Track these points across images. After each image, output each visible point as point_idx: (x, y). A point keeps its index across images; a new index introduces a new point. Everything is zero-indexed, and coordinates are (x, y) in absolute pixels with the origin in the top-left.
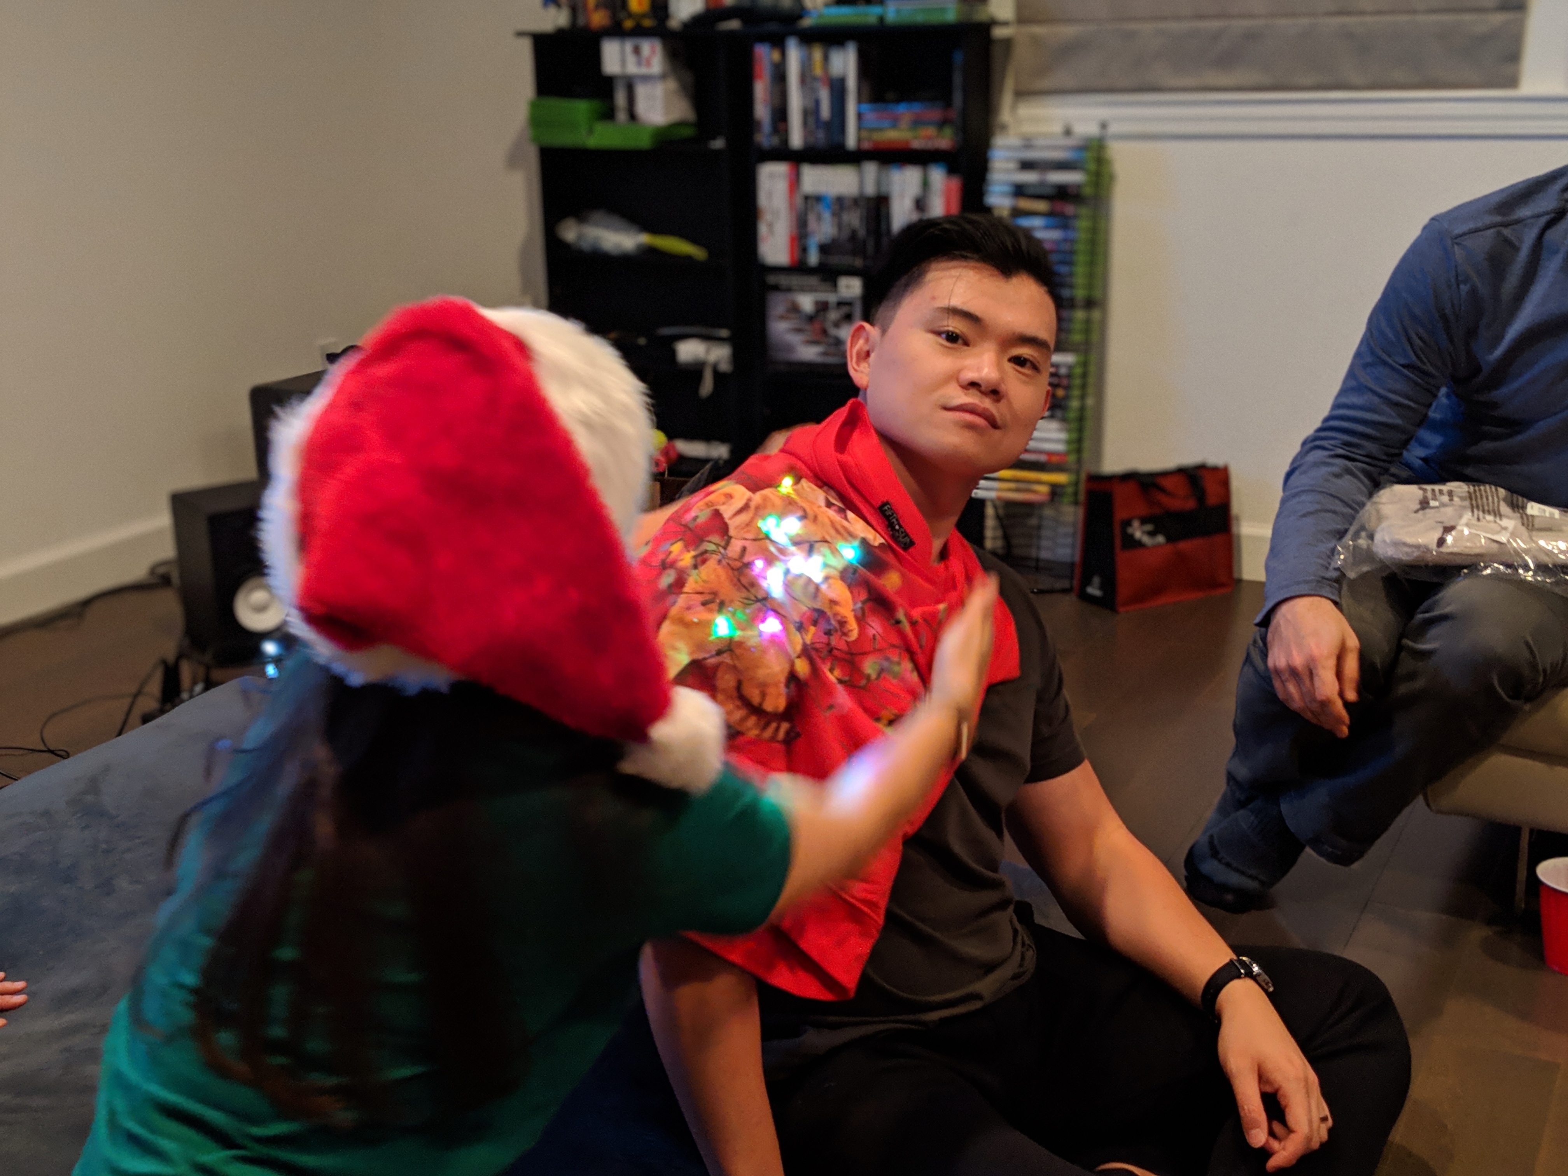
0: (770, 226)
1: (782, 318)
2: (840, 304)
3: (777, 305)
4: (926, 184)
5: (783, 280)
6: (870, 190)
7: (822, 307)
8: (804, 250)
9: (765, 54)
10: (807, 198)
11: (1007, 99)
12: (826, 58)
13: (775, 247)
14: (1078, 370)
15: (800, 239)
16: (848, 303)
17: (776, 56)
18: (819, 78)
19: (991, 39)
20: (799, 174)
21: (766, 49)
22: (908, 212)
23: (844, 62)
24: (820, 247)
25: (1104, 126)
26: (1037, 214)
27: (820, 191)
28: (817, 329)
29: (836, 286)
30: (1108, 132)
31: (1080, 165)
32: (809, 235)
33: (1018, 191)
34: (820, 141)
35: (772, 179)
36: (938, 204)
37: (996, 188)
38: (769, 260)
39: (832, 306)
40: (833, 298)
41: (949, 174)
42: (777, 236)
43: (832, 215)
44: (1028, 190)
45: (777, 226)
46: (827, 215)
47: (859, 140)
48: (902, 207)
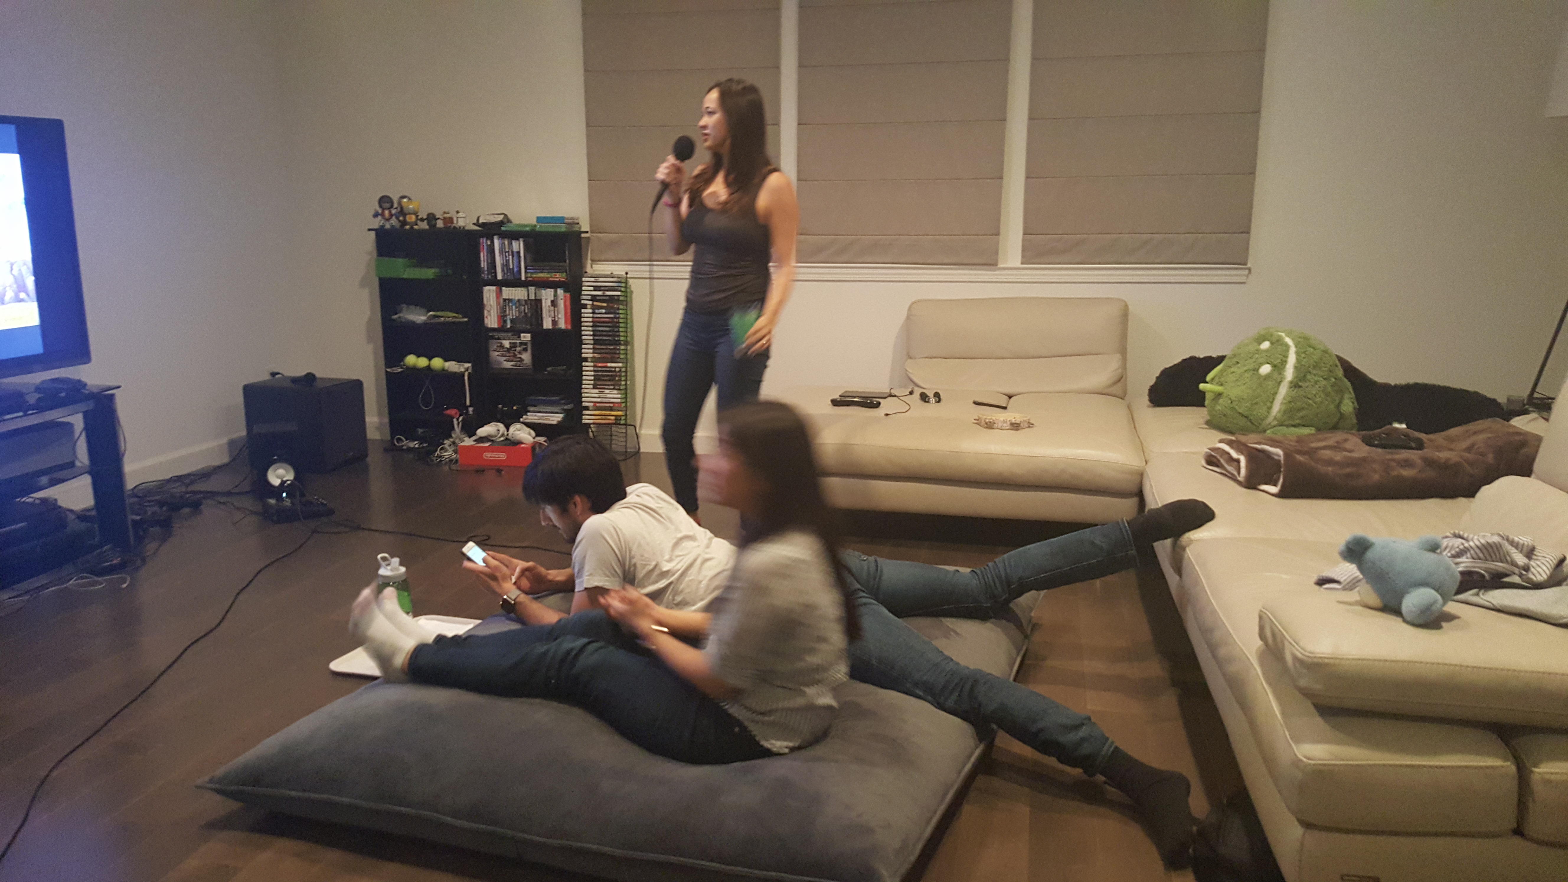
0: (489, 312)
1: (495, 351)
2: (522, 344)
3: (493, 345)
4: (555, 295)
5: (496, 335)
6: (532, 297)
7: (513, 346)
8: (505, 321)
9: (484, 242)
10: (505, 300)
11: (589, 262)
12: (510, 244)
13: (491, 321)
14: (623, 370)
15: (502, 317)
16: (525, 344)
17: (489, 243)
18: (508, 252)
19: (581, 238)
20: (501, 291)
21: (485, 240)
22: (549, 306)
23: (518, 246)
24: (512, 321)
25: (627, 273)
26: (602, 308)
27: (511, 298)
28: (512, 355)
29: (519, 337)
30: (628, 276)
31: (619, 288)
32: (506, 316)
33: (594, 298)
34: (510, 277)
35: (489, 293)
36: (561, 304)
37: (584, 297)
38: (489, 326)
39: (518, 345)
40: (518, 342)
41: (565, 291)
42: (492, 316)
43: (516, 308)
44: (598, 298)
45: (492, 311)
46: (514, 307)
47: (526, 278)
48: (546, 304)
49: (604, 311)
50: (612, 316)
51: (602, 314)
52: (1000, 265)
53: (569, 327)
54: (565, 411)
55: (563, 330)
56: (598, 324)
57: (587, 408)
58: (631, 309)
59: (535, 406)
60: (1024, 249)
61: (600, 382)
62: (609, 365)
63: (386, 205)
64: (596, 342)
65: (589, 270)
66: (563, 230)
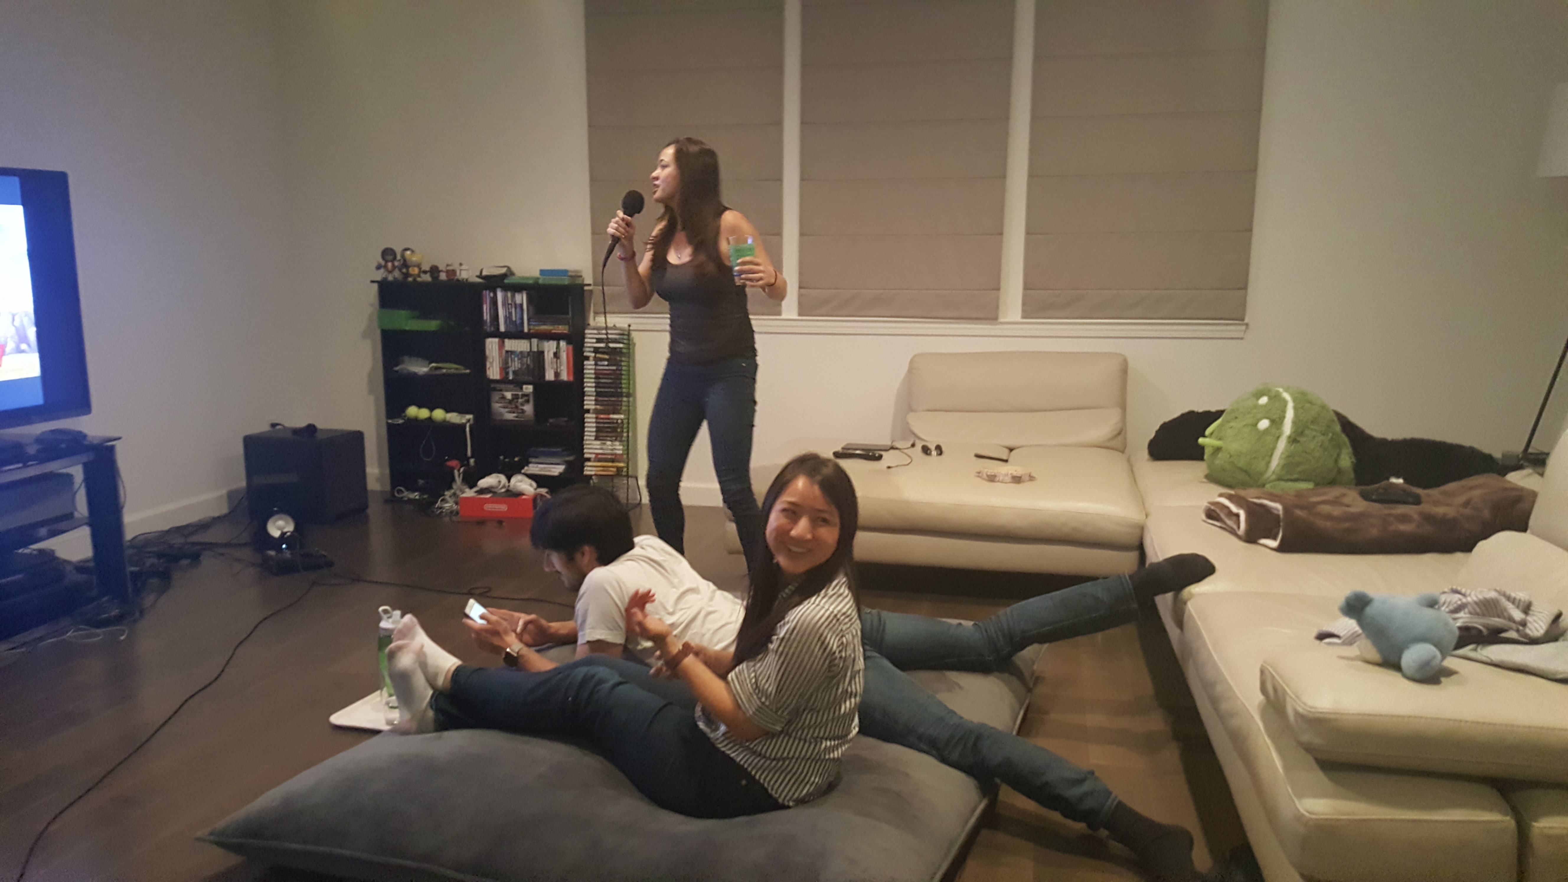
0: (492, 363)
1: (497, 402)
2: (524, 395)
3: (496, 396)
4: (558, 347)
5: (498, 386)
6: (535, 349)
7: (515, 397)
8: (507, 373)
9: (488, 295)
10: (507, 352)
11: (592, 315)
12: (513, 296)
13: (494, 372)
14: (625, 421)
15: (504, 369)
16: (527, 395)
17: (492, 295)
18: (511, 304)
19: (583, 291)
20: (503, 342)
21: (488, 292)
22: (551, 358)
23: (522, 298)
24: (514, 372)
25: (629, 326)
26: (604, 360)
27: (513, 349)
28: (514, 406)
29: (522, 388)
30: (631, 328)
31: (621, 341)
32: (509, 367)
33: (596, 350)
34: (513, 329)
35: (492, 344)
36: (564, 355)
37: (587, 349)
38: (491, 377)
39: (520, 397)
40: (520, 393)
41: (569, 343)
42: (495, 367)
43: (519, 359)
44: (600, 350)
45: (494, 362)
46: (516, 359)
47: (529, 330)
48: (549, 356)
49: (606, 363)
50: (614, 368)
51: (604, 366)
52: (1002, 320)
53: (571, 379)
54: (567, 463)
55: (565, 381)
56: (601, 376)
57: (589, 460)
58: (634, 361)
59: (536, 457)
60: (1024, 304)
61: (602, 433)
62: (612, 416)
63: (390, 258)
64: (598, 394)
65: (591, 322)
66: (566, 282)
